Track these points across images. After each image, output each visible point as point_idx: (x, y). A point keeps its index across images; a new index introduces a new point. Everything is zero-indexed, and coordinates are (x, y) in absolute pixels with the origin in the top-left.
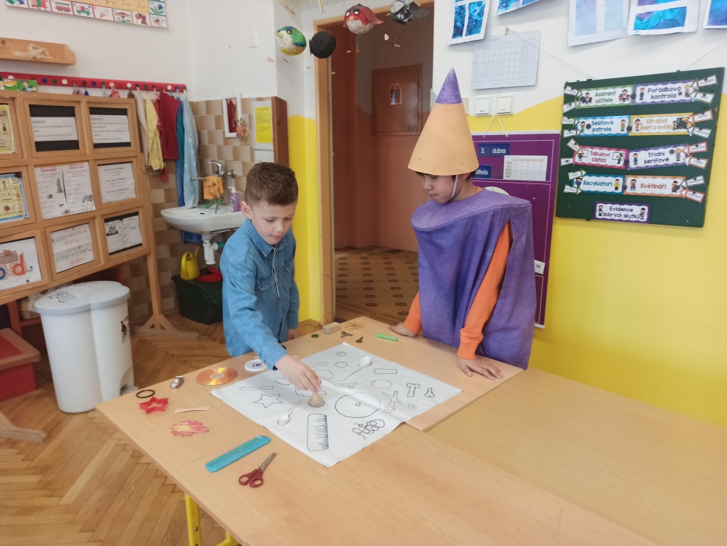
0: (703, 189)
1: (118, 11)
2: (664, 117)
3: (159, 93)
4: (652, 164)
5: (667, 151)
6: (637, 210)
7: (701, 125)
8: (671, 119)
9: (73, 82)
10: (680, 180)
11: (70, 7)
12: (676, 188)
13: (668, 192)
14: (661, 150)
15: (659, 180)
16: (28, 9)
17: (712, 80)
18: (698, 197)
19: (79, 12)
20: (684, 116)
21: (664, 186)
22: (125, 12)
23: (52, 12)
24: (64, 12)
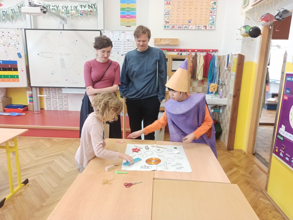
1: (197, 26)
3: (206, 53)
9: (178, 50)
11: (182, 27)
16: (170, 29)
19: (184, 28)
22: (200, 26)
23: (176, 29)
24: (180, 28)
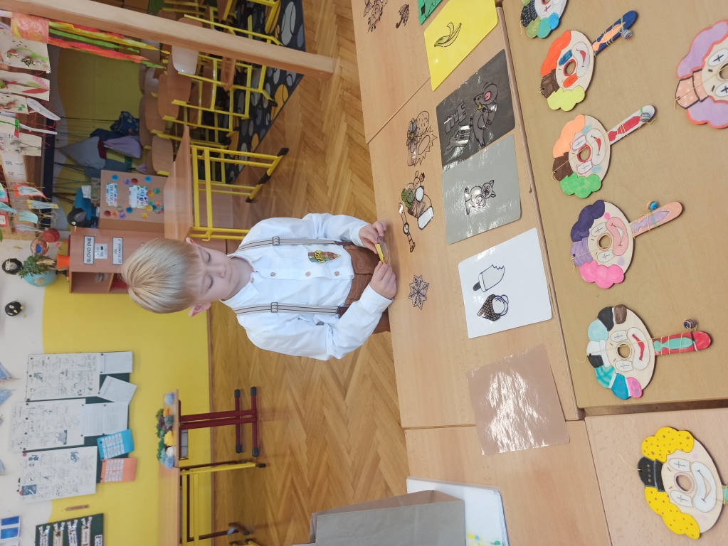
0: (87, 518)
2: (55, 541)
4: (76, 540)
5: (70, 536)
6: (97, 540)
7: (59, 526)
8: (56, 538)
10: (83, 527)
12: (87, 527)
13: (88, 531)
14: (70, 538)
15: (83, 535)
17: (41, 528)
18: (90, 519)
20: (55, 533)
21: (86, 533)
